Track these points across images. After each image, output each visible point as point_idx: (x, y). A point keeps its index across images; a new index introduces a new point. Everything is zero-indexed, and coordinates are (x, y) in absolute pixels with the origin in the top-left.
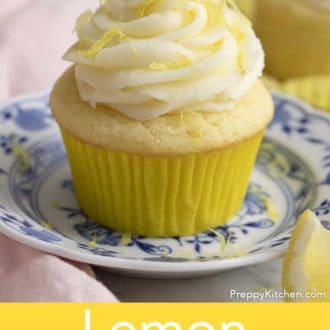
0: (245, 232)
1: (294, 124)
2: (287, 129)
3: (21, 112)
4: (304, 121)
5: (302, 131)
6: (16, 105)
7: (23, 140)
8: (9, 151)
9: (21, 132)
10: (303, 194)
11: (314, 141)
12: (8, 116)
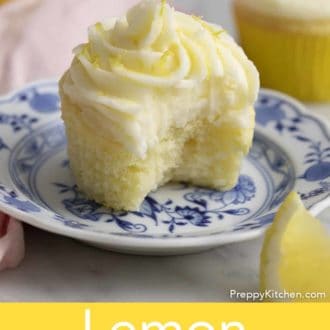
0: (221, 217)
1: (287, 123)
2: (280, 127)
3: (37, 96)
4: (296, 120)
5: (293, 129)
6: (34, 89)
7: (34, 120)
8: (17, 129)
9: (32, 113)
10: (283, 186)
11: (301, 139)
12: (23, 98)
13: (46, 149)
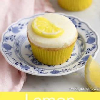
13: (20, 43)
